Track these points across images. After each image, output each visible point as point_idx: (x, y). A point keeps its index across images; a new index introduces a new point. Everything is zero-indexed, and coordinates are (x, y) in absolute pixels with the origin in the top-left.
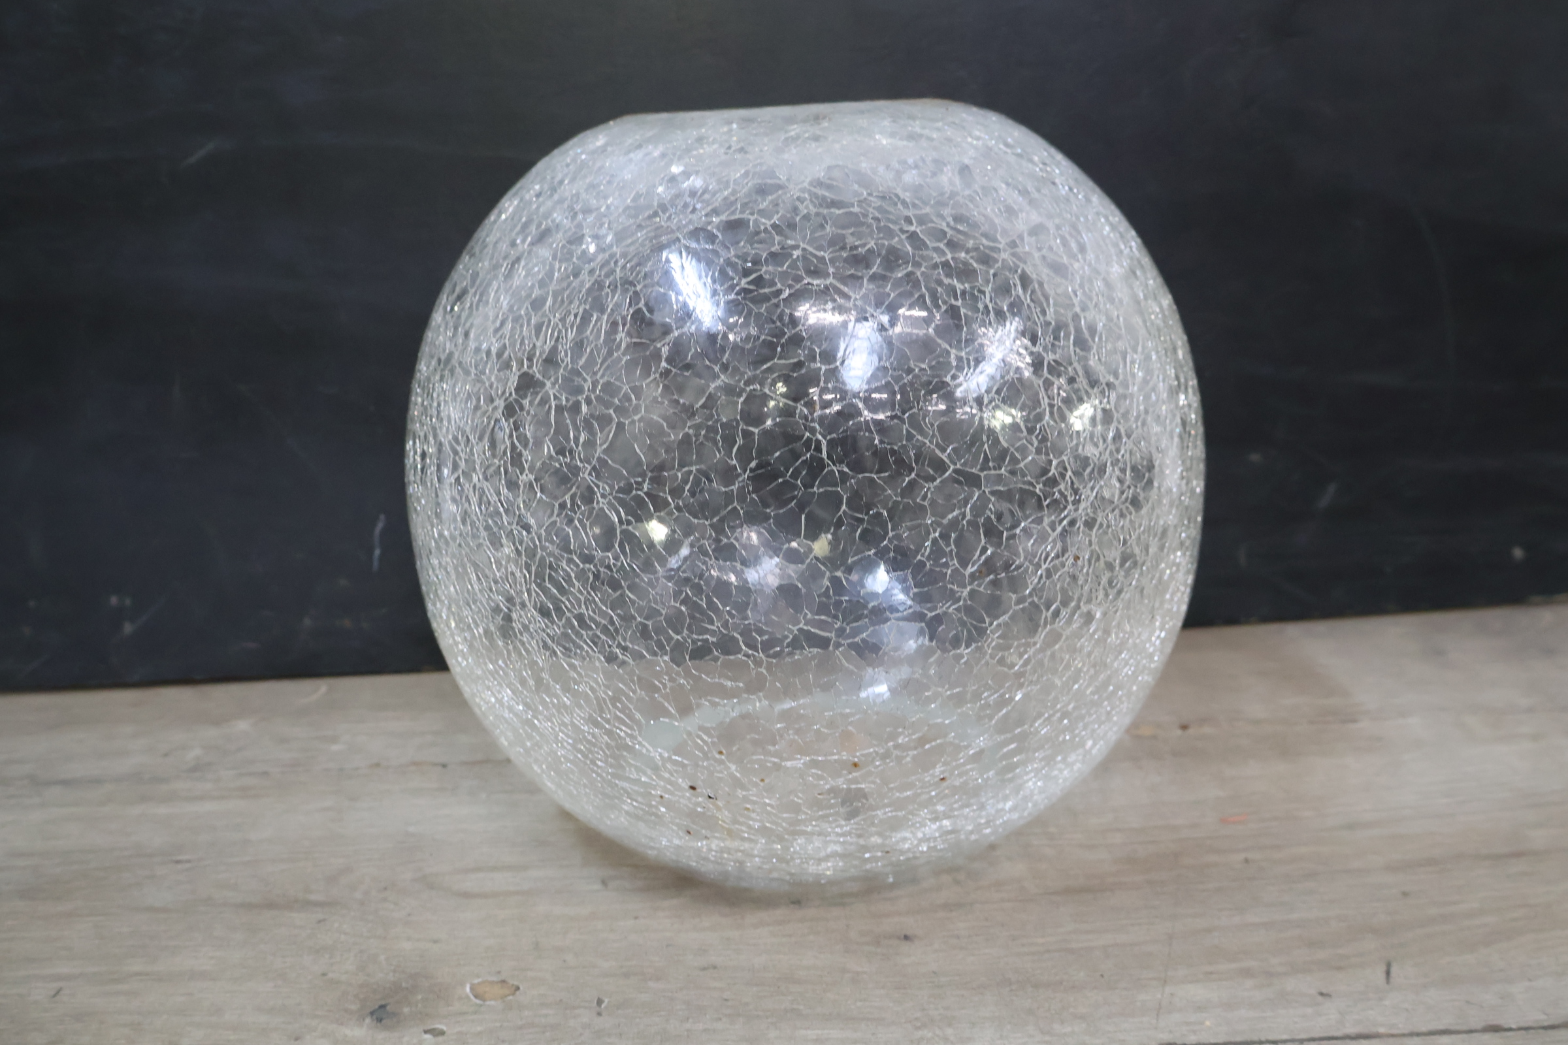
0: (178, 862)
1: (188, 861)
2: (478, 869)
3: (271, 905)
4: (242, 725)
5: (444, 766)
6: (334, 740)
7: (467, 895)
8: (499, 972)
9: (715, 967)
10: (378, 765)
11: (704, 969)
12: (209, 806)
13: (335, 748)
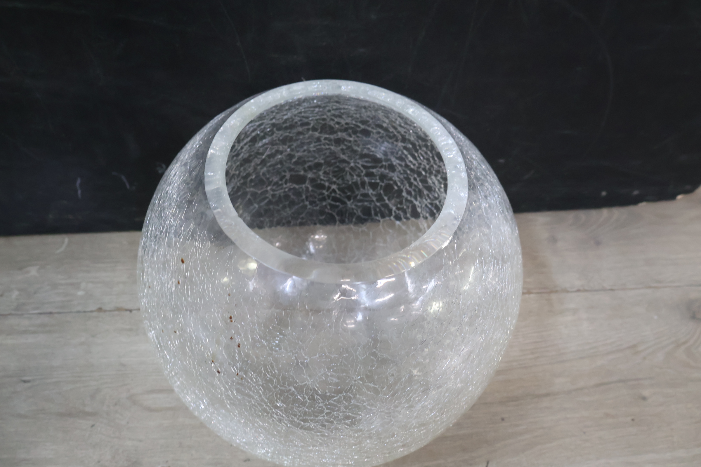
0: (25, 382)
1: (28, 381)
2: (152, 392)
3: (70, 415)
4: (33, 271)
5: (131, 311)
6: (77, 286)
7: (149, 409)
8: (167, 462)
9: (249, 460)
10: (100, 310)
11: (245, 461)
12: (30, 339)
13: (80, 293)
